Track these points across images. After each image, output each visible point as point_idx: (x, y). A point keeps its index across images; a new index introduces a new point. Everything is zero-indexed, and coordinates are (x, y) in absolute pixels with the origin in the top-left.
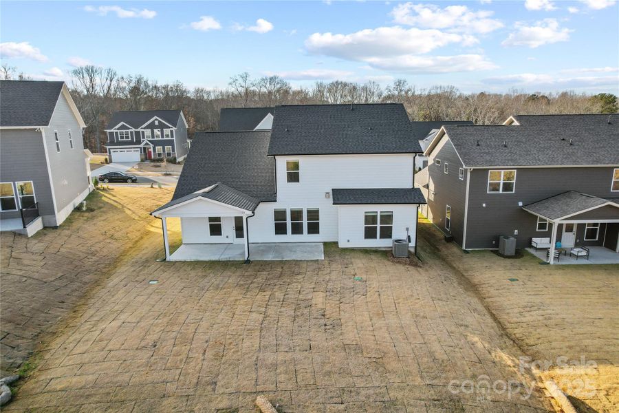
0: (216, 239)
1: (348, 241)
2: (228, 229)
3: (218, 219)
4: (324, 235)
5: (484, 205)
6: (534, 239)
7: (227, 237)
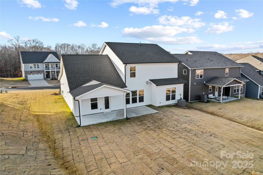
0: (95, 111)
1: (160, 103)
2: (101, 104)
3: (96, 99)
4: (146, 102)
5: (195, 84)
6: (209, 95)
7: (101, 109)
